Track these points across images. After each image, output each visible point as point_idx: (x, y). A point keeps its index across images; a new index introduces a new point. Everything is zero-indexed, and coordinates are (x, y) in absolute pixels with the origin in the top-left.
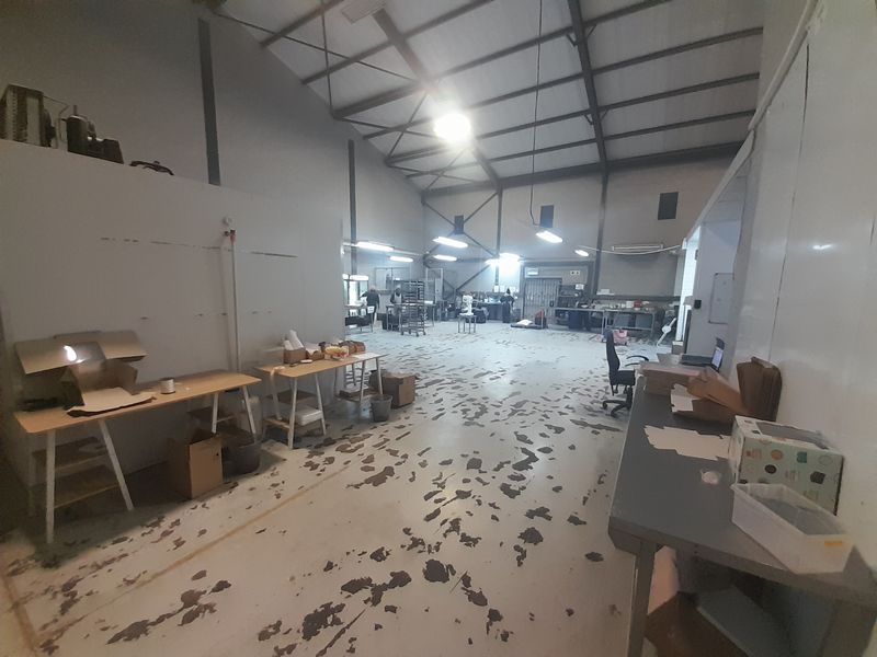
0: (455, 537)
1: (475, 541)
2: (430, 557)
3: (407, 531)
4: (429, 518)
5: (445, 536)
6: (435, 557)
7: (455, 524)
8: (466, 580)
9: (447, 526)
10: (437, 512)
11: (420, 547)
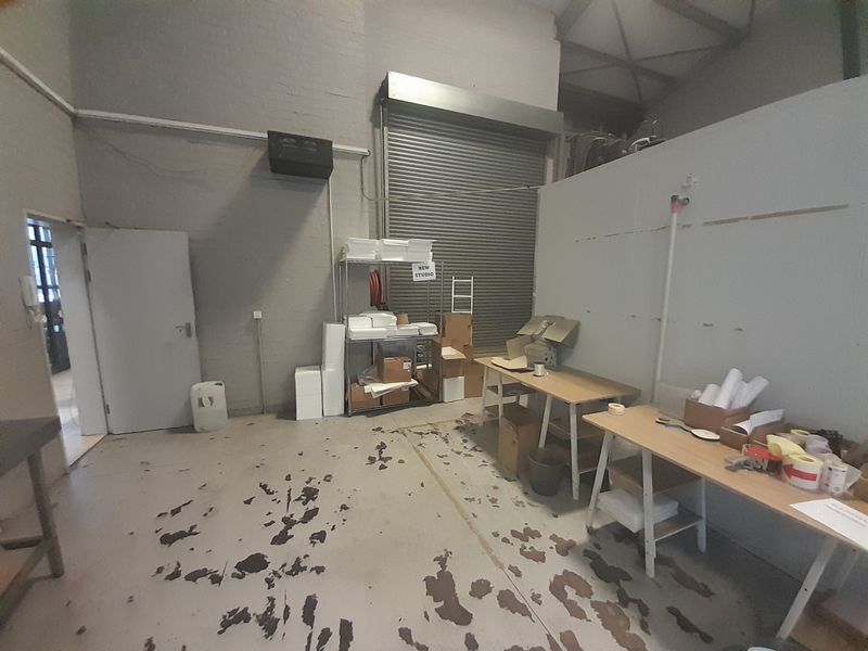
0: (257, 608)
1: (226, 624)
2: (270, 569)
3: (319, 570)
4: (311, 604)
5: (271, 600)
6: (265, 574)
7: (269, 624)
8: (216, 579)
9: (278, 613)
10: (308, 618)
11: (288, 568)
